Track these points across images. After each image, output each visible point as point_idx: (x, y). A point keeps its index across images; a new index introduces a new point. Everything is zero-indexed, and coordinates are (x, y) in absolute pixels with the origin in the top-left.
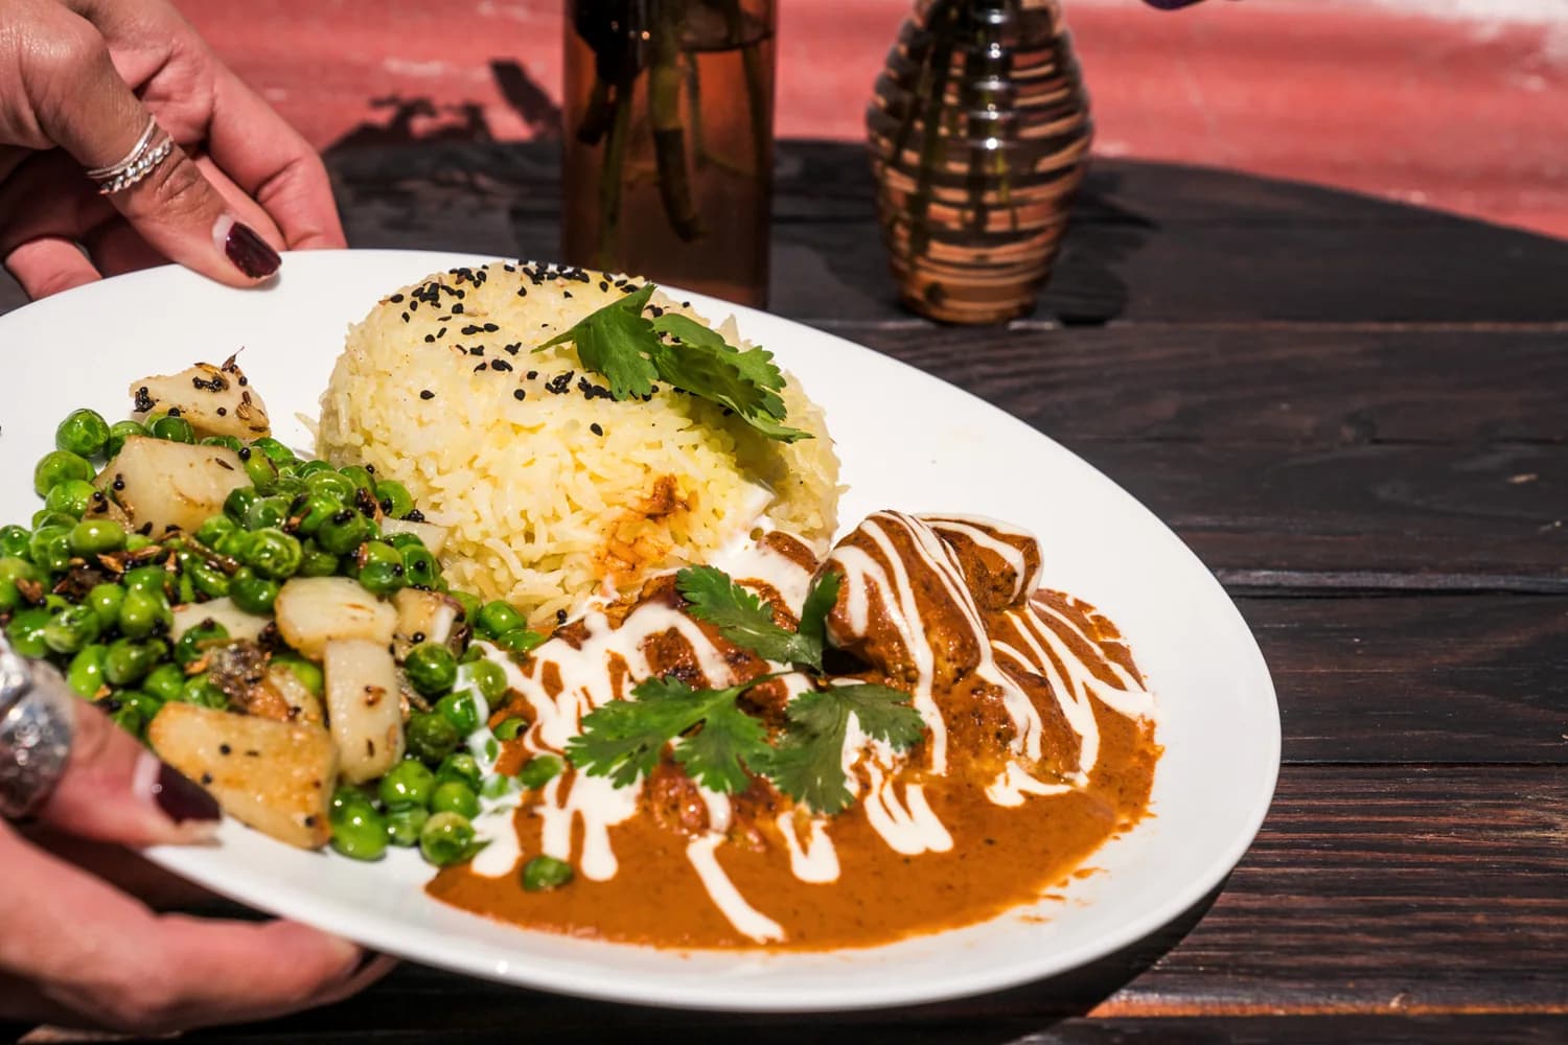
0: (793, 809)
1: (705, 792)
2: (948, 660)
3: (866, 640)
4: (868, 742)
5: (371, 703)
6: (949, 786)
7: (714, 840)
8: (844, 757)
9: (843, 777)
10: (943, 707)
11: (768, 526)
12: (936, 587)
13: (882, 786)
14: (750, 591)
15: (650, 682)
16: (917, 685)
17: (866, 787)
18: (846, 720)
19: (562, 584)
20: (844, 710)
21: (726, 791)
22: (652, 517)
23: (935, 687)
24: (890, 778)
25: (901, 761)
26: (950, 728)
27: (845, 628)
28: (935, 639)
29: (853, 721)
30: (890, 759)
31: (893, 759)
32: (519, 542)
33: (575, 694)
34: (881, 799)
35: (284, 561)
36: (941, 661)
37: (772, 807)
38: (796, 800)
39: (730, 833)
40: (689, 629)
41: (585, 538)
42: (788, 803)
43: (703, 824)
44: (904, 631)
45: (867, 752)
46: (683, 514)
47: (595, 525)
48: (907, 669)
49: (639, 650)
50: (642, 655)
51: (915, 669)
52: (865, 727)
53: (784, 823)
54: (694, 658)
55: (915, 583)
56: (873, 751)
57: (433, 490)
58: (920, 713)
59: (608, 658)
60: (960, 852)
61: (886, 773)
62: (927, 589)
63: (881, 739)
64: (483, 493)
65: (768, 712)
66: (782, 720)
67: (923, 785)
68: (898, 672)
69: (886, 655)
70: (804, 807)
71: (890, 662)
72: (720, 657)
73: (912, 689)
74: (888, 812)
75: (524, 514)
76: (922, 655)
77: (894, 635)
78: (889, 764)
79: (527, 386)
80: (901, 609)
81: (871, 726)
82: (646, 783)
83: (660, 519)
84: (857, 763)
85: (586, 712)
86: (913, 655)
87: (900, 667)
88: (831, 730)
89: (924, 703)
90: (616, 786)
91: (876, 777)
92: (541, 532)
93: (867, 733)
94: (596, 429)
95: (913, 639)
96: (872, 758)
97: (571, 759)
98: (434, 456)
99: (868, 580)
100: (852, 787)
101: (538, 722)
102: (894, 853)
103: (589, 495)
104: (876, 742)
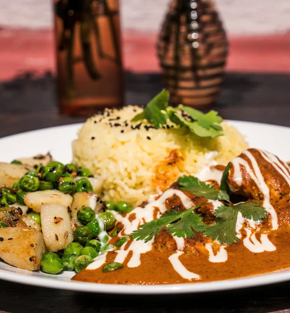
0: (212, 242)
1: (176, 238)
2: (276, 190)
3: (242, 187)
4: (245, 220)
5: (56, 223)
6: (278, 233)
7: (179, 253)
8: (236, 227)
9: (236, 234)
10: (274, 206)
11: (215, 163)
12: (270, 167)
13: (251, 235)
14: (207, 183)
15: (166, 212)
16: (264, 200)
17: (244, 236)
18: (237, 215)
19: (144, 193)
20: (236, 212)
21: (184, 237)
22: (170, 164)
23: (271, 200)
24: (255, 233)
25: (259, 226)
26: (278, 214)
27: (234, 183)
28: (269, 183)
29: (240, 215)
30: (254, 225)
31: (255, 225)
32: (126, 180)
33: (139, 220)
34: (250, 239)
35: (32, 184)
36: (272, 190)
37: (203, 241)
38: (213, 239)
39: (185, 250)
40: (180, 194)
41: (148, 174)
42: (210, 240)
43: (175, 248)
44: (256, 181)
45: (245, 224)
46: (181, 162)
47: (151, 169)
48: (259, 195)
49: (163, 204)
50: (164, 205)
51: (262, 194)
52: (244, 216)
53: (208, 247)
54: (181, 202)
55: (261, 166)
56: (247, 223)
57: (98, 168)
58: (265, 208)
59: (154, 209)
60: (278, 251)
61: (253, 231)
62: (266, 167)
63: (250, 219)
64: (112, 166)
65: (207, 215)
66: (213, 218)
67: (268, 234)
68: (256, 197)
69: (251, 191)
70: (217, 242)
71: (253, 193)
72: (190, 199)
73: (262, 202)
74: (252, 242)
75: (126, 169)
76: (264, 189)
77: (253, 183)
78: (254, 227)
79: (125, 129)
80: (255, 174)
81: (246, 215)
82: (155, 239)
83: (173, 164)
84: (242, 229)
85: (142, 223)
86: (261, 189)
87: (257, 195)
88: (231, 218)
89: (267, 205)
90: (145, 242)
91: (249, 232)
92: (133, 175)
93: (245, 218)
94: (149, 138)
95: (260, 183)
96: (248, 226)
97: (132, 237)
98: (96, 157)
99: (241, 166)
100: (239, 236)
101: (124, 228)
102: (251, 253)
103: (147, 159)
104: (248, 220)
